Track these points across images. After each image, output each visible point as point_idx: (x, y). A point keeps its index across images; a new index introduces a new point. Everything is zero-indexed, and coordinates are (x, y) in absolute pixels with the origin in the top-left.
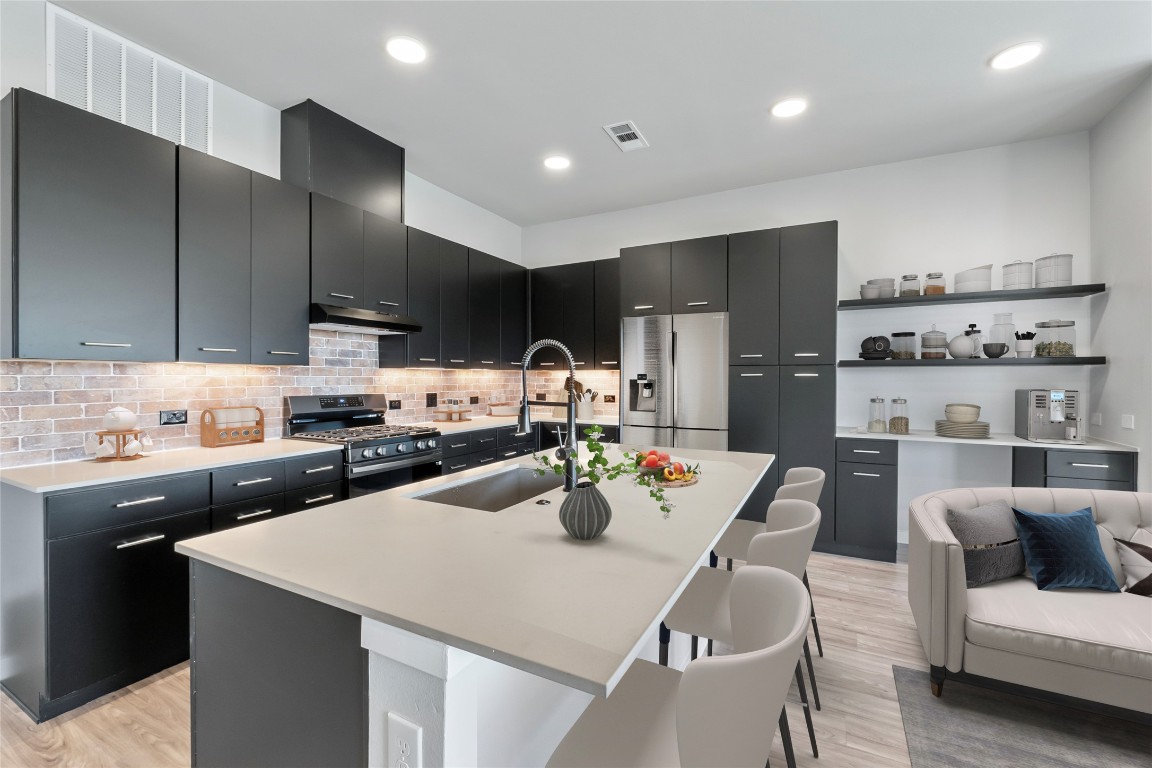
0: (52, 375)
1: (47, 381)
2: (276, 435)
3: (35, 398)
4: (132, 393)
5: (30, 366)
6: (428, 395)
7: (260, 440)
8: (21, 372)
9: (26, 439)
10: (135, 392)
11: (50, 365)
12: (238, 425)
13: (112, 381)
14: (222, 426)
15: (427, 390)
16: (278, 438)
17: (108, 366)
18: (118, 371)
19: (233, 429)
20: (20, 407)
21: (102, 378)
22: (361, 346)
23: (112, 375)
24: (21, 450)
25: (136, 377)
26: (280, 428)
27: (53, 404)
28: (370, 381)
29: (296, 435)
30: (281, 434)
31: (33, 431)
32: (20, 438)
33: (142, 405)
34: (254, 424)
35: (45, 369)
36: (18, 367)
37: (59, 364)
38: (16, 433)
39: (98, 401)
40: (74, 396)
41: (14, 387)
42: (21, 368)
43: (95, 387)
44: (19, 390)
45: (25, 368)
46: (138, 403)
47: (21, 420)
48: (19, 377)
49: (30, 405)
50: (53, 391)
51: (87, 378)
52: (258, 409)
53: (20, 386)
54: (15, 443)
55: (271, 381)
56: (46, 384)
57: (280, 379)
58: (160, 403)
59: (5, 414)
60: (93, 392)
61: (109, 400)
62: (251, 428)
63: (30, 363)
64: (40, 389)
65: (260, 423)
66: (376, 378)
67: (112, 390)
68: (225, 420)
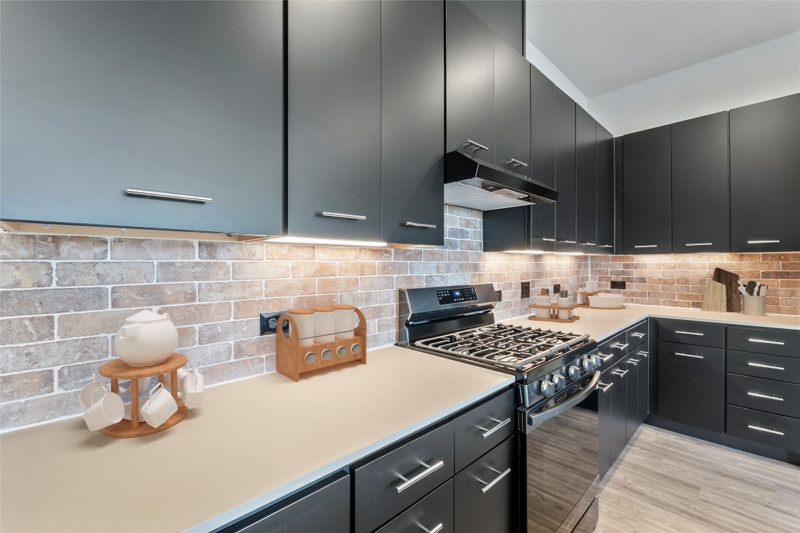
0: (108, 259)
1: (99, 269)
2: (390, 341)
3: (78, 300)
4: (224, 288)
5: (73, 243)
6: (522, 284)
7: (361, 360)
8: (57, 254)
9: (66, 372)
10: (229, 286)
11: (106, 242)
12: (331, 339)
13: (198, 269)
14: (309, 343)
15: (522, 278)
16: (392, 345)
17: (190, 245)
18: (204, 254)
19: (324, 346)
20: (56, 316)
21: (183, 265)
22: (468, 223)
23: (197, 259)
24: (57, 391)
25: (230, 263)
26: (394, 331)
27: (110, 309)
28: (476, 267)
29: (418, 343)
30: (394, 338)
31: (77, 356)
32: (56, 369)
33: (237, 305)
34: (351, 335)
35: (98, 250)
36: (52, 245)
37: (120, 241)
38: (49, 362)
39: (177, 301)
40: (142, 295)
41: (45, 280)
42: (57, 246)
43: (173, 279)
44: (54, 286)
45: (65, 248)
46: (232, 302)
47: (57, 339)
48: (54, 263)
49: (72, 312)
50: (110, 287)
51: (161, 265)
52: (357, 310)
53: (55, 279)
54: (48, 379)
55: (385, 268)
56: (98, 275)
57: (394, 265)
58: (260, 302)
59: (30, 329)
60: (170, 287)
61: (193, 299)
62: (348, 341)
63: (72, 238)
64: (90, 283)
65: (360, 332)
66: (481, 263)
67: (197, 283)
68: (312, 329)
